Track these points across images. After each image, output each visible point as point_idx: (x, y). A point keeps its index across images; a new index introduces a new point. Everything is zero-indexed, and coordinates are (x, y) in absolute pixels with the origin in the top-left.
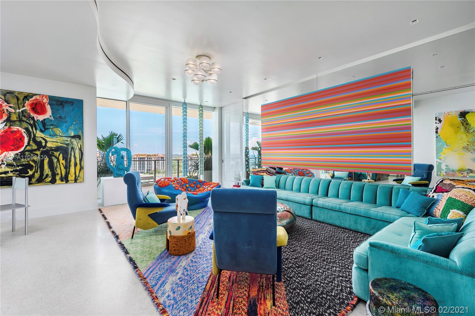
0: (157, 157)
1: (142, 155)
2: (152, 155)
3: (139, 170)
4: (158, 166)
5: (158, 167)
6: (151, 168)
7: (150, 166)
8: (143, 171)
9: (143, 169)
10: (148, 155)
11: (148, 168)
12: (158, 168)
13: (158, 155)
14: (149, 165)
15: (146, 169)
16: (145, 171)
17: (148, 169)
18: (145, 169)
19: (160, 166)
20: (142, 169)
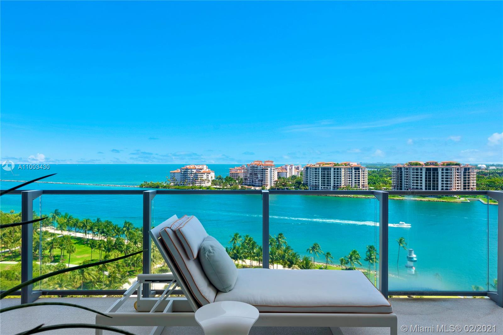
0: (348, 166)
1: (326, 164)
2: (342, 165)
3: (323, 187)
4: (351, 182)
5: (349, 183)
6: (339, 185)
7: (338, 181)
8: (328, 188)
9: (327, 186)
10: (335, 165)
11: (335, 183)
12: (351, 184)
13: (351, 164)
14: (336, 180)
15: (332, 185)
16: (330, 188)
17: (335, 185)
18: (330, 186)
19: (354, 182)
20: (326, 184)
